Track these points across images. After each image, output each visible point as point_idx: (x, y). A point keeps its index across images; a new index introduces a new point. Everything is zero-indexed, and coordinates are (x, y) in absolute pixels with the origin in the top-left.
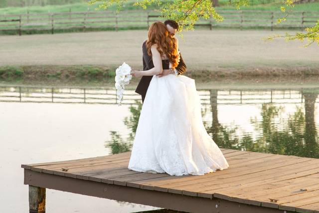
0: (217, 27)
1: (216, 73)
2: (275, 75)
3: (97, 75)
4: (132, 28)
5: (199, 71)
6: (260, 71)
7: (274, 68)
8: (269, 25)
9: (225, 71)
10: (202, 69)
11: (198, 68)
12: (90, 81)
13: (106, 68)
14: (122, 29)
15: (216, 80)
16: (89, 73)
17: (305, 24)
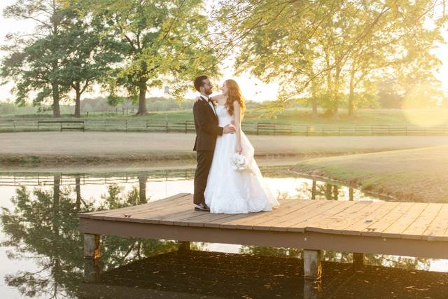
0: (88, 130)
1: (104, 158)
2: (145, 160)
3: (13, 161)
4: (26, 131)
5: (91, 157)
6: (135, 157)
7: (144, 155)
8: (125, 129)
9: (110, 157)
10: (93, 156)
11: (90, 155)
12: (8, 165)
13: (21, 156)
14: (18, 131)
15: (104, 164)
16: (8, 159)
17: (149, 128)
